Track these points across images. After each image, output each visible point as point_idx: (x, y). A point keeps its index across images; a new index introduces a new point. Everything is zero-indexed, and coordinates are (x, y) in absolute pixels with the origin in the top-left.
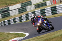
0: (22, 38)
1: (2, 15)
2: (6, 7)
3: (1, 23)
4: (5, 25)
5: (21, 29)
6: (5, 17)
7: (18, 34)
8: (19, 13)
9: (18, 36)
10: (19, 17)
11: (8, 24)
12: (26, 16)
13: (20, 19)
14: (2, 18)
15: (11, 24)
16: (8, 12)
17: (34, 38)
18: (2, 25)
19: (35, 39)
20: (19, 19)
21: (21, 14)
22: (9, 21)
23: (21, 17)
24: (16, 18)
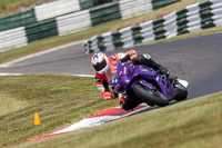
1: (91, 12)
3: (90, 42)
8: (155, 8)
10: (155, 23)
12: (178, 19)
13: (158, 30)
14: (94, 24)
15: (126, 46)
16: (114, 2)
17: (206, 98)
18: (91, 51)
19: (208, 102)
20: (154, 29)
21: (160, 11)
22: (116, 36)
23: (159, 23)
24: (141, 25)
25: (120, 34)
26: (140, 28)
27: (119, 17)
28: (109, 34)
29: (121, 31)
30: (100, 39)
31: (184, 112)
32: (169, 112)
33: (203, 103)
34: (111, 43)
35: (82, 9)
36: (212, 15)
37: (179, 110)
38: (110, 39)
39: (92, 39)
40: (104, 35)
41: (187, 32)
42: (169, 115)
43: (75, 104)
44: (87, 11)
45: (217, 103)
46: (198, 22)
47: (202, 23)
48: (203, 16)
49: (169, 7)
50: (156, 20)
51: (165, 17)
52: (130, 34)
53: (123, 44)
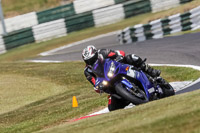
0: (189, 83)
3: (124, 33)
4: (135, 39)
5: (187, 55)
6: (134, 15)
7: (176, 69)
8: (182, 2)
9: (178, 77)
10: (182, 16)
11: (144, 39)
13: (185, 22)
14: (127, 17)
15: (154, 37)
18: (125, 41)
20: (182, 21)
22: (147, 27)
24: (170, 18)
25: (151, 26)
26: (169, 21)
27: (150, 10)
28: (140, 25)
29: (151, 23)
30: (133, 30)
34: (142, 34)
35: (117, 3)
38: (142, 30)
39: (125, 30)
40: (136, 26)
44: (121, 5)
49: (194, 2)
51: (191, 11)
52: (160, 25)
53: (153, 35)
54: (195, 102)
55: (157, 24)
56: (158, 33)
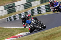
0: (28, 33)
1: (7, 10)
2: (12, 3)
4: (11, 20)
8: (25, 9)
9: (24, 31)
10: (25, 13)
11: (14, 20)
12: (31, 12)
14: (8, 13)
15: (17, 19)
16: (14, 7)
18: (8, 21)
19: (40, 34)
21: (26, 10)
22: (14, 16)
23: (26, 13)
24: (21, 13)
27: (15, 11)
28: (12, 16)
29: (16, 15)
31: (33, 37)
32: (29, 37)
33: (38, 34)
35: (5, 9)
36: (41, 10)
37: (32, 36)
39: (8, 17)
40: (11, 16)
41: (34, 15)
42: (29, 38)
43: (3, 35)
44: (6, 10)
45: (42, 34)
46: (37, 12)
47: (38, 13)
48: (38, 11)
49: (29, 8)
50: (25, 12)
51: (28, 11)
53: (16, 19)
54: (29, 39)
55: (17, 15)
56: (18, 18)
